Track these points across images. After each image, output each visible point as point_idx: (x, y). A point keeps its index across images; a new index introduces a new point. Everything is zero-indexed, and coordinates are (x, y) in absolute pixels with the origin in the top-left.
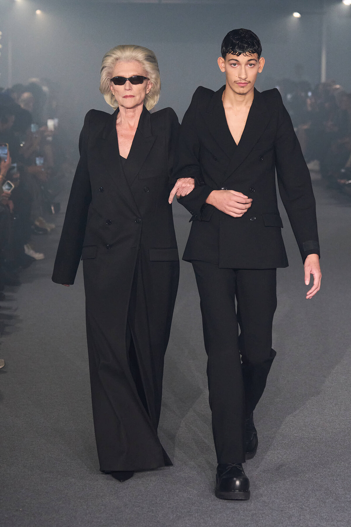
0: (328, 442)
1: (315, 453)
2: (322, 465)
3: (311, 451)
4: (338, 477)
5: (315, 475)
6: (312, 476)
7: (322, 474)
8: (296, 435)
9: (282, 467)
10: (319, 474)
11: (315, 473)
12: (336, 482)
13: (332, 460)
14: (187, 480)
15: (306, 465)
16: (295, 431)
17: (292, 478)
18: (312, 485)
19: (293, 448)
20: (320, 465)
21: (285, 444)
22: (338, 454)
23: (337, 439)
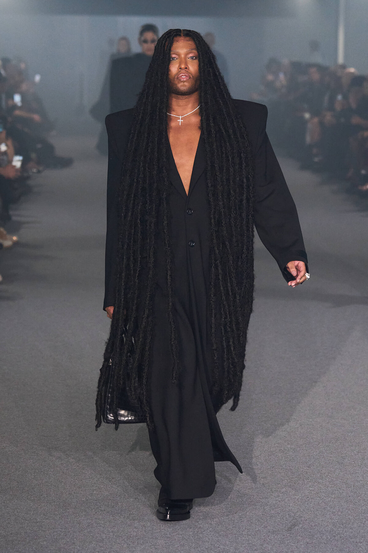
0: (349, 496)
1: (334, 511)
2: (343, 525)
3: (329, 508)
4: (362, 538)
5: (335, 536)
6: (331, 538)
7: (342, 535)
8: (311, 489)
9: (294, 527)
10: (338, 535)
11: (334, 535)
12: (359, 544)
13: (354, 518)
14: (181, 543)
15: (323, 525)
16: (310, 484)
17: (307, 540)
18: (330, 549)
19: (307, 504)
20: (340, 524)
21: (298, 500)
22: (362, 511)
23: (359, 493)
